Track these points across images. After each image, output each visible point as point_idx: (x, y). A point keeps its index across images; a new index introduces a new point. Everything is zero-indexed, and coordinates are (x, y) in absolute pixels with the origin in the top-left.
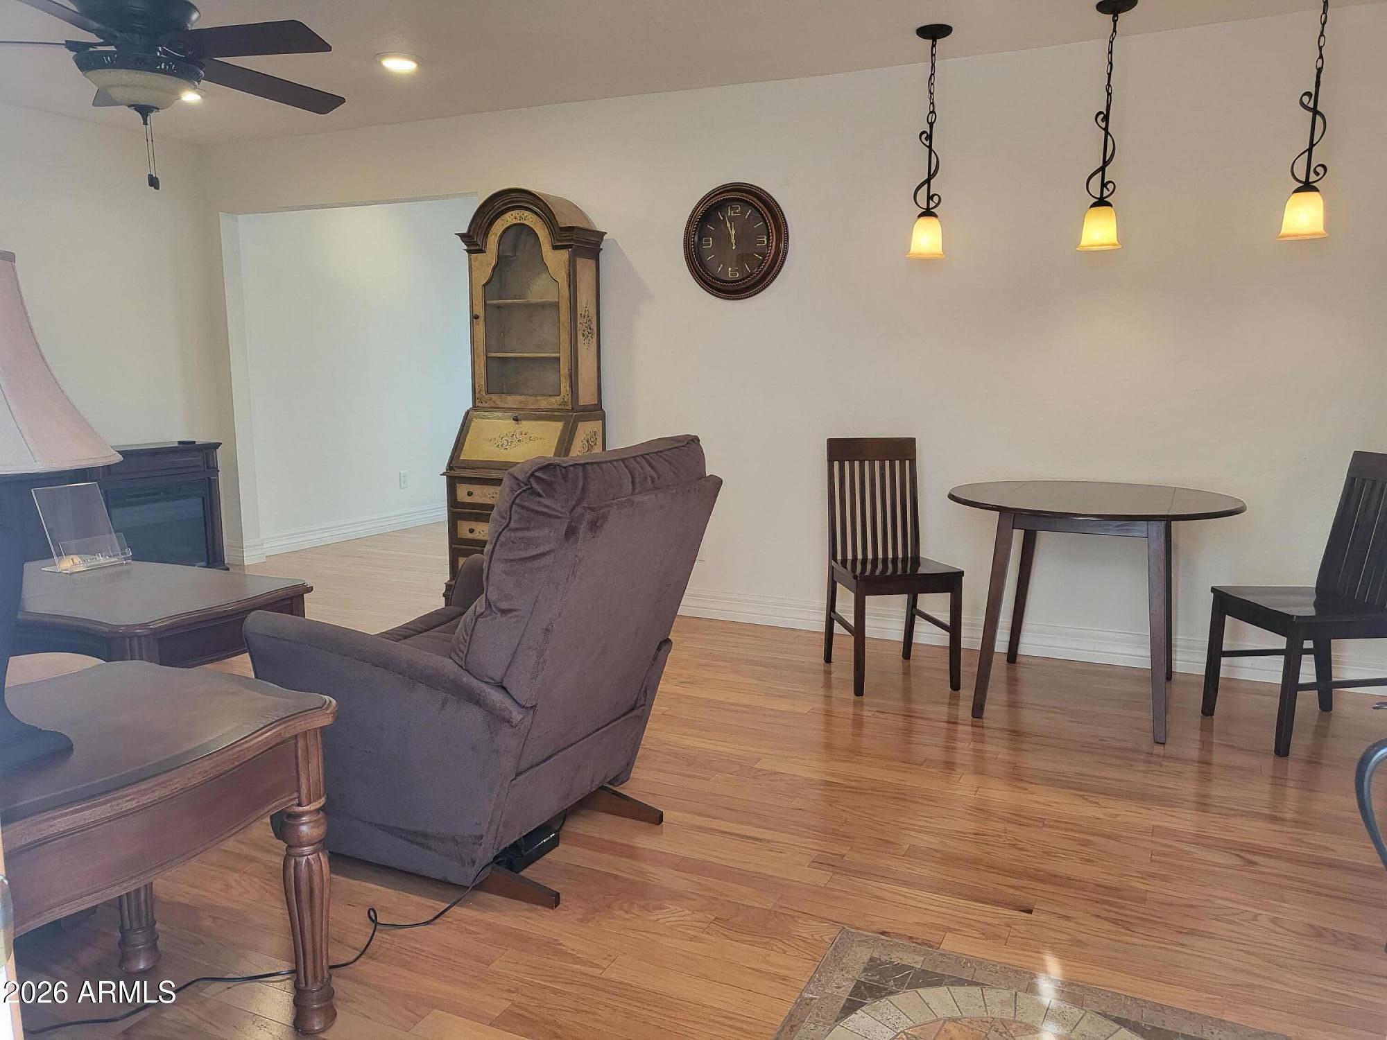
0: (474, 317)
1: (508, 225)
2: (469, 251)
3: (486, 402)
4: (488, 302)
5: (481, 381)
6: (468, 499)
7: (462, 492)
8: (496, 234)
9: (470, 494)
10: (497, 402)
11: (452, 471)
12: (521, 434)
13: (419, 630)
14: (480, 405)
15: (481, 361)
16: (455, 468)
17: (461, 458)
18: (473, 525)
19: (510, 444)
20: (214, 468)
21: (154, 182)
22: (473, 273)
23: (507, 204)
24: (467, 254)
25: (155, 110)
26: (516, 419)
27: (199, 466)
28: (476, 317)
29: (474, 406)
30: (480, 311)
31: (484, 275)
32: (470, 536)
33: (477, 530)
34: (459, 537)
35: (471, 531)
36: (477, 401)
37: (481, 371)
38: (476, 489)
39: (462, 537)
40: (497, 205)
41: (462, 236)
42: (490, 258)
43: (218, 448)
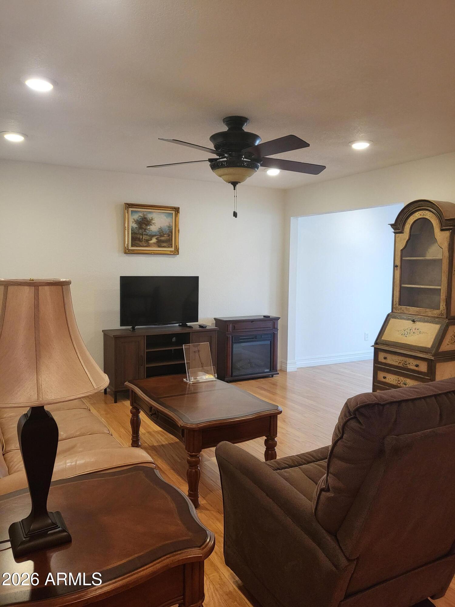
0: (395, 266)
1: (416, 219)
2: (395, 233)
3: (399, 310)
4: (403, 258)
5: (397, 299)
6: (384, 361)
7: (381, 356)
8: (410, 223)
9: (385, 358)
10: (404, 311)
11: (377, 345)
12: (415, 329)
13: (301, 462)
14: (395, 311)
15: (397, 289)
16: (379, 344)
17: (382, 339)
18: (385, 374)
19: (408, 334)
20: (276, 328)
21: (235, 215)
22: (396, 244)
23: (417, 207)
24: (394, 234)
25: (239, 183)
26: (414, 321)
27: (270, 327)
28: (397, 266)
29: (392, 311)
30: (398, 263)
31: (401, 246)
32: (384, 380)
33: (387, 378)
34: (378, 379)
35: (385, 378)
36: (394, 309)
37: (397, 294)
38: (389, 356)
39: (379, 380)
40: (411, 208)
41: (392, 225)
42: (405, 236)
43: (279, 320)
